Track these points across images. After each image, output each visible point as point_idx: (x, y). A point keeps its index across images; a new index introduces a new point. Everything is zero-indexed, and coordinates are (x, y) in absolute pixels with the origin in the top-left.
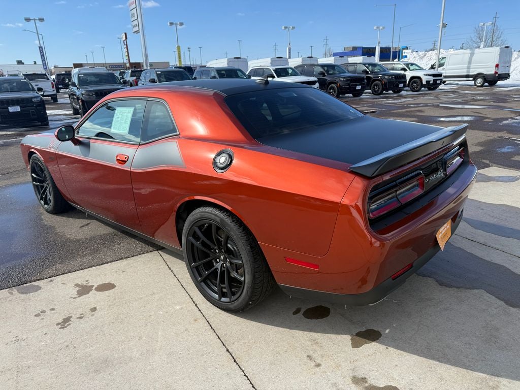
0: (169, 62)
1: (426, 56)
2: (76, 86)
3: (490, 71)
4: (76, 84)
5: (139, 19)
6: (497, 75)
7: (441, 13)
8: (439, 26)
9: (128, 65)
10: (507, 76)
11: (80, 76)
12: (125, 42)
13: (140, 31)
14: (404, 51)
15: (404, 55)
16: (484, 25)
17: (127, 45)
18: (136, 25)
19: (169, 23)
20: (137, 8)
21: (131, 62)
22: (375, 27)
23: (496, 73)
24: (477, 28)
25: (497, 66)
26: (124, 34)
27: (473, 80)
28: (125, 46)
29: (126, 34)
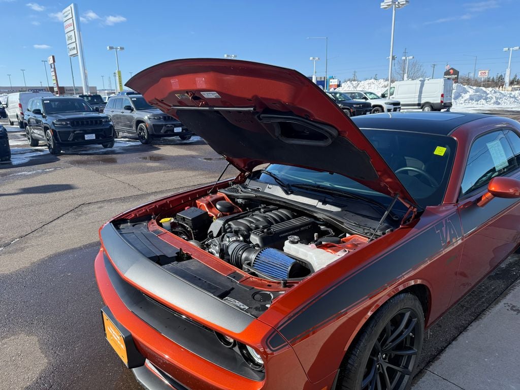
0: (96, 87)
1: (359, 86)
2: (42, 114)
3: (437, 100)
4: (42, 112)
5: (77, 42)
6: (443, 104)
7: (390, 46)
8: (389, 58)
9: (56, 89)
10: (450, 105)
11: (45, 102)
12: (53, 65)
13: (79, 54)
14: (331, 80)
15: (331, 84)
16: (406, 58)
17: (55, 68)
18: (74, 48)
19: (108, 47)
20: (76, 30)
21: (59, 86)
22: (311, 58)
23: (442, 102)
24: (400, 61)
25: (442, 96)
26: (51, 57)
27: (421, 108)
28: (53, 70)
29: (53, 57)
